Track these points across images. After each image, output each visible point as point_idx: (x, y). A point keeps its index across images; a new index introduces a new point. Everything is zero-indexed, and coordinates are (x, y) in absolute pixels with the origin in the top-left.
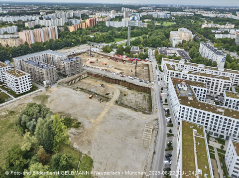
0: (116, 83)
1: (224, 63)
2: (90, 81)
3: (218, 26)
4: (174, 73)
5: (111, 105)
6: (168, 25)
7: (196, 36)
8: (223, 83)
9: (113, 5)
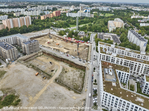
0: (61, 61)
1: (146, 47)
2: (43, 58)
3: (143, 17)
4: (105, 56)
5: (51, 82)
6: (108, 16)
7: (126, 24)
8: (144, 66)
9: (75, 2)
